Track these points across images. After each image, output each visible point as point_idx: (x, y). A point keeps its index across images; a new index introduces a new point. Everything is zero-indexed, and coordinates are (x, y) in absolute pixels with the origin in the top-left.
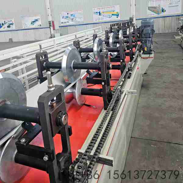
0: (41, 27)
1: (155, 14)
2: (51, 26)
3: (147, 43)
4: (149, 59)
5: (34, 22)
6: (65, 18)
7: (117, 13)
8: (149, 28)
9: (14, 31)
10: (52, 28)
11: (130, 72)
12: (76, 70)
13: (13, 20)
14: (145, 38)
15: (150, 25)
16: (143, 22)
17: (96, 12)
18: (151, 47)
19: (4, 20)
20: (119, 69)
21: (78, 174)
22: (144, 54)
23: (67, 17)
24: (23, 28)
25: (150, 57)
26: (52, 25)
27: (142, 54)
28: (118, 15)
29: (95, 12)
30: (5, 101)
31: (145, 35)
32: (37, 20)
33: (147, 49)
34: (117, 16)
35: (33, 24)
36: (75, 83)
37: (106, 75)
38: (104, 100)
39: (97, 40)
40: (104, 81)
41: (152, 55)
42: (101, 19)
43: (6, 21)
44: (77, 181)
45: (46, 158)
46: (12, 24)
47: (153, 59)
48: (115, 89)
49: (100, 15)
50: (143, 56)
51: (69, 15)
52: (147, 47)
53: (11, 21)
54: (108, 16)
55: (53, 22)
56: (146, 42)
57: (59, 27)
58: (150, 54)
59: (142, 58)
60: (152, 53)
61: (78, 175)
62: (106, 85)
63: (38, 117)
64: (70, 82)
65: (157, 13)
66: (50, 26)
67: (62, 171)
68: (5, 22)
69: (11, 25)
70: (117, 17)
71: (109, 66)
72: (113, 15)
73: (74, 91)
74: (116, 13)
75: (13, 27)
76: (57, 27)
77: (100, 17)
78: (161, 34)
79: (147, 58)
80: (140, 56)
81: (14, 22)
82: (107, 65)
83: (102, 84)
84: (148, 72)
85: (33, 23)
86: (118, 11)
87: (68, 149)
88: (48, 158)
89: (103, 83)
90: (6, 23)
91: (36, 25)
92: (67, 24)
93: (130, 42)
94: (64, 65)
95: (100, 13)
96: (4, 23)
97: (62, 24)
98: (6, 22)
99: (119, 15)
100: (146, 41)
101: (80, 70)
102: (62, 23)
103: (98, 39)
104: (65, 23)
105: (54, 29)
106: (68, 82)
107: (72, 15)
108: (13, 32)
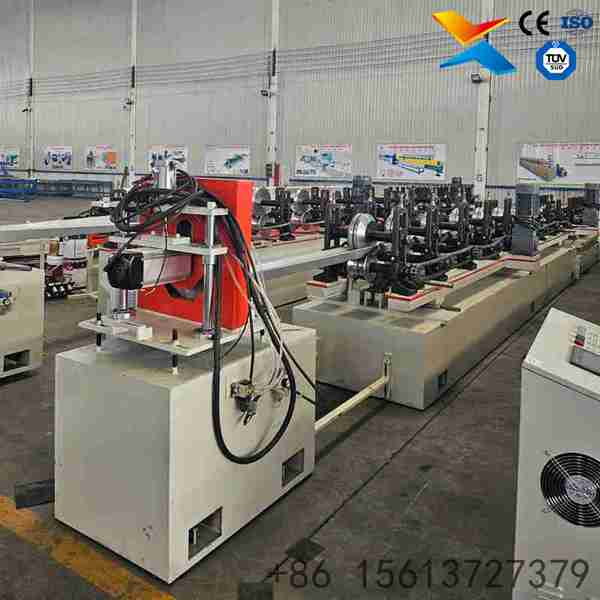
0: (246, 176)
1: (537, 178)
2: (271, 175)
5: (232, 161)
6: (308, 162)
7: (439, 164)
13: (185, 151)
17: (386, 156)
23: (313, 159)
29: (384, 154)
34: (438, 171)
35: (230, 167)
42: (396, 173)
46: (181, 160)
49: (394, 163)
53: (182, 152)
54: (414, 169)
65: (544, 176)
66: (269, 175)
68: (166, 152)
70: (438, 175)
72: (426, 166)
74: (436, 164)
76: (284, 179)
77: (395, 168)
81: (186, 157)
85: (230, 164)
86: (442, 159)
91: (236, 169)
92: (311, 176)
95: (394, 157)
96: (163, 154)
98: (168, 154)
99: (442, 169)
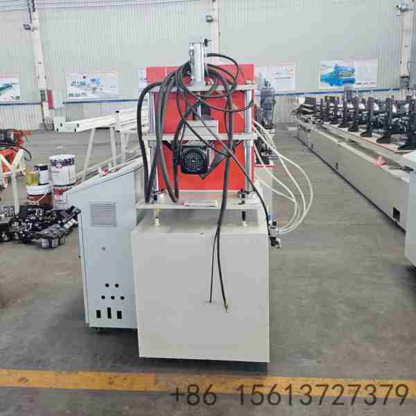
26: (47, 99)
32: (8, 86)
51: (87, 81)
55: (49, 92)
57: (64, 103)
97: (70, 98)
102: (71, 94)
104: (78, 95)
105: (51, 107)
107: (94, 80)
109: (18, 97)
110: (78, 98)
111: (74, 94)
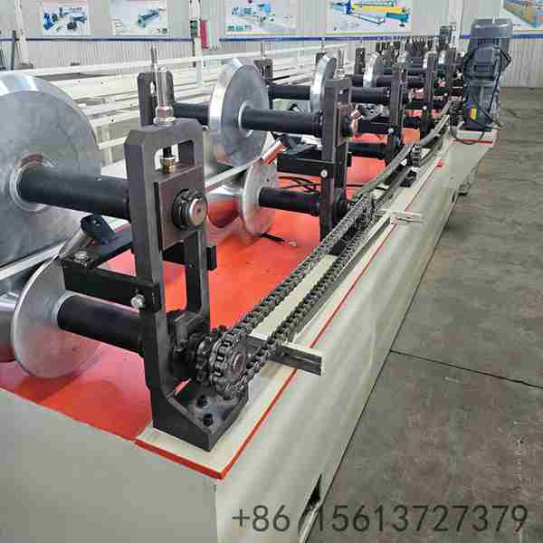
0: (167, 36)
1: (523, 23)
2: (196, 34)
3: (481, 96)
4: (477, 144)
5: (146, 18)
6: (241, 15)
7: (403, 11)
8: (492, 48)
9: (87, 40)
10: (198, 41)
11: (413, 169)
12: (251, 131)
13: (85, 8)
14: (476, 80)
15: (498, 40)
16: (477, 27)
17: (339, 4)
18: (489, 110)
19: (60, 6)
20: (380, 159)
21: (219, 358)
22: (467, 129)
23: (248, 11)
24: (114, 34)
25: (483, 139)
26: (199, 35)
27: (461, 129)
28: (404, 18)
29: (336, 2)
30: (40, 158)
31: (477, 68)
32: (154, 14)
33: (478, 113)
34: (402, 20)
35: (144, 26)
36: (245, 171)
37: (337, 150)
38: (321, 226)
39: (325, 61)
40: (327, 167)
41: (491, 135)
42: (350, 25)
43: (64, 8)
44: (215, 375)
45: (138, 301)
46: (82, 19)
47: (491, 146)
48: (359, 195)
49: (348, 13)
50: (463, 134)
51: (254, 7)
52: (479, 108)
53: (81, 8)
54: (373, 19)
55: (203, 24)
56: (478, 94)
57: (221, 40)
58: (484, 129)
59: (457, 140)
60: (490, 129)
61: (219, 360)
62: (333, 181)
63: (125, 201)
64: (231, 164)
65: (532, 21)
66: (194, 34)
67: (179, 350)
68: (61, 10)
69: (78, 23)
70: (402, 26)
71: (348, 124)
72: (388, 15)
73: (238, 193)
74: (400, 12)
75: (84, 30)
76: (212, 41)
77: (349, 19)
78: (532, 89)
79: (474, 142)
80: (453, 134)
81: (87, 15)
82: (343, 122)
83: (320, 176)
84: (473, 192)
85: (143, 22)
86: (409, 6)
87: (201, 305)
88: (144, 303)
89: (324, 173)
90: (66, 13)
91: (152, 28)
92: (245, 34)
93: (426, 86)
94: (215, 112)
95: (348, 5)
96: (57, 12)
97: (230, 33)
98: (64, 12)
99: (407, 18)
100: (480, 88)
101: (264, 132)
102: (231, 28)
103: (328, 60)
104: (240, 29)
105: (204, 46)
106: (224, 163)
107: (262, 6)
108: (84, 43)
109: (165, 30)
110: (240, 33)
111: (235, 26)
